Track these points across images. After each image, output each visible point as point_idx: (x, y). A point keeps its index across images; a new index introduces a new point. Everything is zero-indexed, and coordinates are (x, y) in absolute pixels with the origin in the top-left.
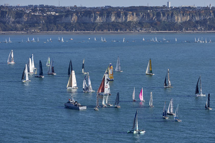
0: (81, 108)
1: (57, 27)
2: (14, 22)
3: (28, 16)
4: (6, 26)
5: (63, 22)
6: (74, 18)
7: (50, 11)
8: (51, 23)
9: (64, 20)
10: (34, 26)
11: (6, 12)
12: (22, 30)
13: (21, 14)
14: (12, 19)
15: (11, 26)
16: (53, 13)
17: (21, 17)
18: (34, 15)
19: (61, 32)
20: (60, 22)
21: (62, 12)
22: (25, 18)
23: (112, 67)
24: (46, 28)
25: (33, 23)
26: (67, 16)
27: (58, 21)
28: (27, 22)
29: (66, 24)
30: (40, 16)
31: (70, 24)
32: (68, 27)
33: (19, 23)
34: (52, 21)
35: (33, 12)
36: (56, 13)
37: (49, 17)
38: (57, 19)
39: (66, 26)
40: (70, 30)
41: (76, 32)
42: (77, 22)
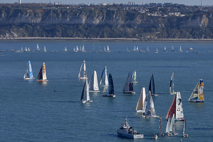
0: (135, 137)
1: (181, 32)
2: (123, 26)
3: (143, 18)
4: (113, 31)
5: (188, 26)
6: (204, 21)
7: (174, 12)
8: (173, 27)
9: (191, 23)
10: (151, 31)
11: (113, 12)
12: (134, 36)
13: (134, 14)
14: (121, 22)
15: (120, 31)
16: (177, 14)
17: (133, 19)
18: (151, 16)
19: (186, 39)
20: (185, 26)
21: (190, 12)
22: (138, 21)
23: (203, 84)
24: (166, 34)
25: (148, 27)
26: (194, 18)
27: (183, 24)
28: (141, 26)
29: (193, 29)
30: (159, 17)
31: (199, 28)
32: (195, 33)
33: (130, 26)
34: (175, 25)
35: (150, 12)
36: (182, 14)
37: (170, 19)
38: (181, 22)
39: (192, 31)
40: (198, 38)
41: (206, 39)
42: (207, 27)
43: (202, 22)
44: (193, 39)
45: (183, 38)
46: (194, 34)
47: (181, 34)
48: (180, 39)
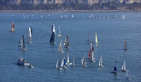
1: (7, 7)
5: (11, 4)
8: (3, 5)
9: (12, 2)
20: (9, 4)
29: (13, 5)
31: (16, 5)
34: (3, 3)
38: (7, 2)
39: (13, 7)
40: (16, 10)
41: (20, 11)
42: (20, 4)
43: (18, 2)
44: (13, 11)
45: (8, 10)
46: (14, 8)
47: (7, 8)
48: (6, 11)
